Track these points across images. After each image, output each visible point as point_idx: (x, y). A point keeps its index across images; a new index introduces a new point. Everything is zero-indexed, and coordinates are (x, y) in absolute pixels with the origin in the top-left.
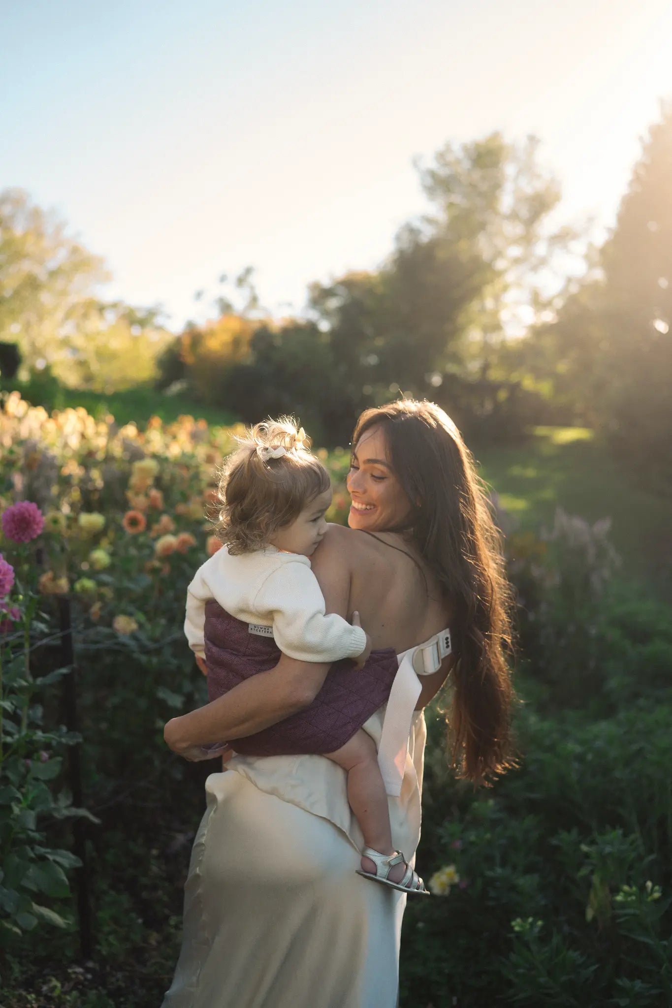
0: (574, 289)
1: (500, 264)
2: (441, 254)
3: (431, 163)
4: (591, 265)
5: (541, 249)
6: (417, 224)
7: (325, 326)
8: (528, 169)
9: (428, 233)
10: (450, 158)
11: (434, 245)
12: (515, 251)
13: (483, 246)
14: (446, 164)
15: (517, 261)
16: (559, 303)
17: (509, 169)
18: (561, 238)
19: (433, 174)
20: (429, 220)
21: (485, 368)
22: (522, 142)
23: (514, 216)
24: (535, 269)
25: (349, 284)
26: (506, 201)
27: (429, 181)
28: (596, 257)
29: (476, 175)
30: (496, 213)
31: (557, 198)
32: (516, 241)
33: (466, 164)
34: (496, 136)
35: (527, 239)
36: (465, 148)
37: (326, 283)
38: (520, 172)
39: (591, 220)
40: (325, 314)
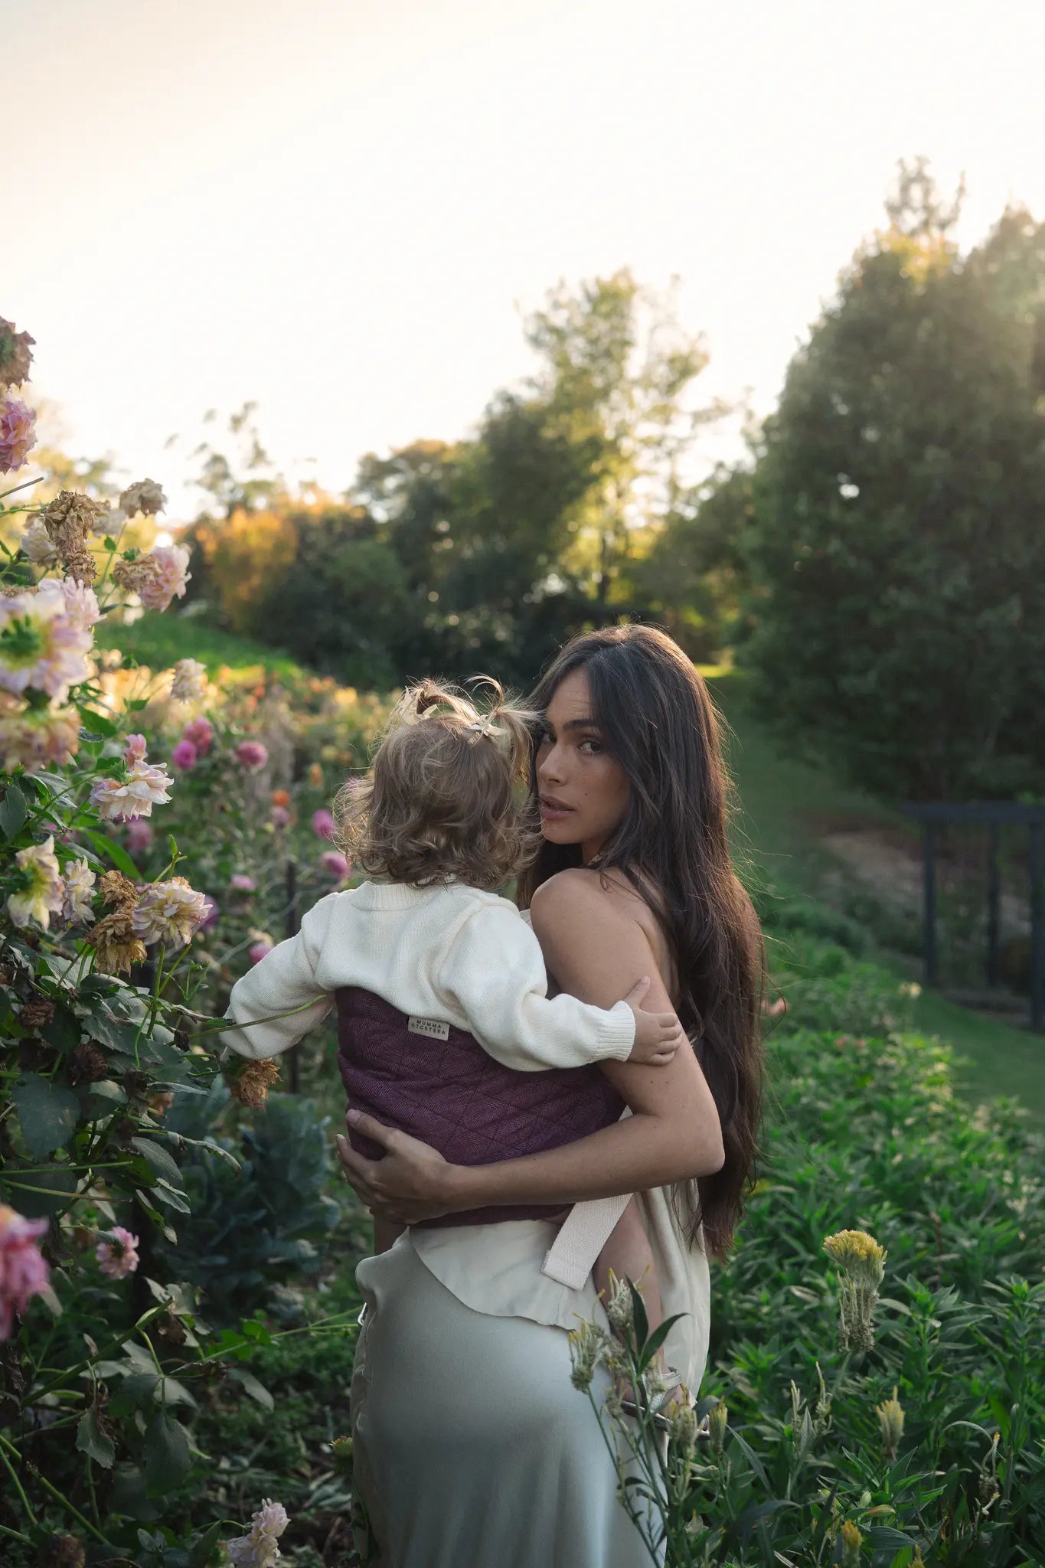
0: (725, 477)
1: (626, 445)
5: (680, 427)
7: (381, 514)
8: (668, 321)
10: (564, 296)
12: (648, 429)
13: (607, 420)
14: (558, 305)
15: (648, 443)
16: (704, 495)
17: (643, 319)
18: (708, 415)
19: (540, 319)
20: (532, 382)
21: (604, 585)
23: (646, 382)
24: (671, 454)
25: (413, 457)
26: (635, 363)
30: (622, 375)
31: (706, 359)
32: (650, 415)
33: (585, 309)
34: (625, 273)
35: (664, 413)
37: (384, 455)
38: (656, 324)
40: (380, 496)
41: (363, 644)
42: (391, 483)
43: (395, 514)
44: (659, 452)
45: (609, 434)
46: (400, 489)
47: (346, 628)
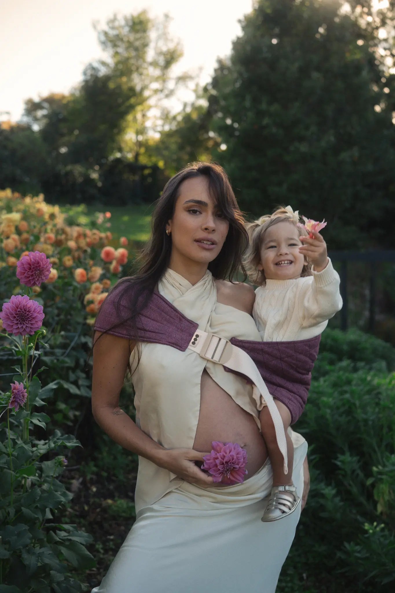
0: (188, 110)
1: (146, 93)
2: (112, 85)
3: (104, 26)
4: (198, 97)
5: (171, 85)
6: (96, 65)
7: (36, 128)
8: (164, 36)
9: (103, 71)
10: (117, 24)
11: (107, 78)
12: (155, 86)
13: (137, 82)
14: (113, 28)
15: (156, 91)
16: (180, 118)
17: (153, 35)
18: (183, 79)
19: (106, 34)
20: (103, 63)
21: (137, 155)
22: (161, 18)
23: (154, 64)
24: (167, 96)
25: (51, 100)
26: (150, 55)
27: (103, 38)
28: (201, 92)
29: (132, 37)
30: (144, 61)
31: (181, 55)
32: (157, 79)
33: (127, 29)
34: (144, 12)
35: (163, 78)
36: (126, 19)
37: (37, 100)
38: (159, 38)
39: (201, 69)
40: (36, 119)
41: (27, 179)
42: (40, 113)
43: (42, 127)
44: (161, 95)
45: (138, 88)
46: (44, 116)
47: (18, 172)
